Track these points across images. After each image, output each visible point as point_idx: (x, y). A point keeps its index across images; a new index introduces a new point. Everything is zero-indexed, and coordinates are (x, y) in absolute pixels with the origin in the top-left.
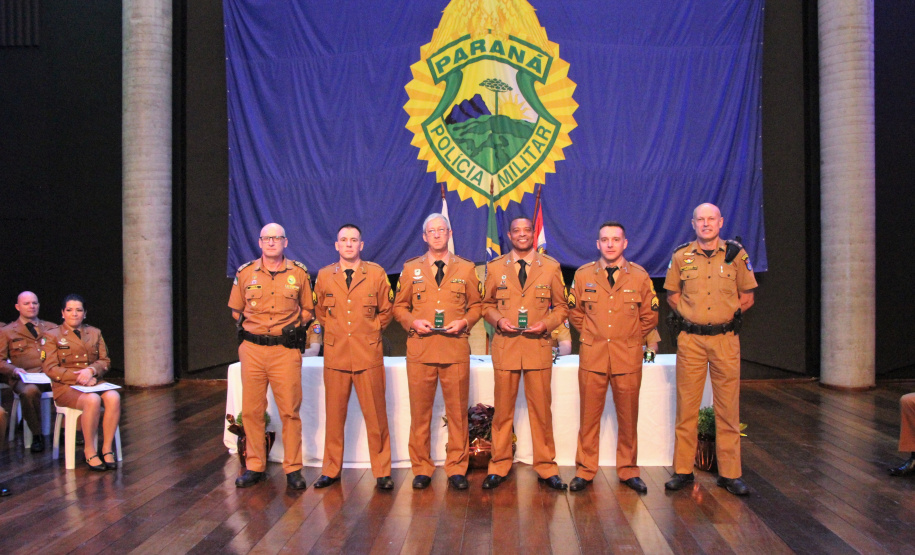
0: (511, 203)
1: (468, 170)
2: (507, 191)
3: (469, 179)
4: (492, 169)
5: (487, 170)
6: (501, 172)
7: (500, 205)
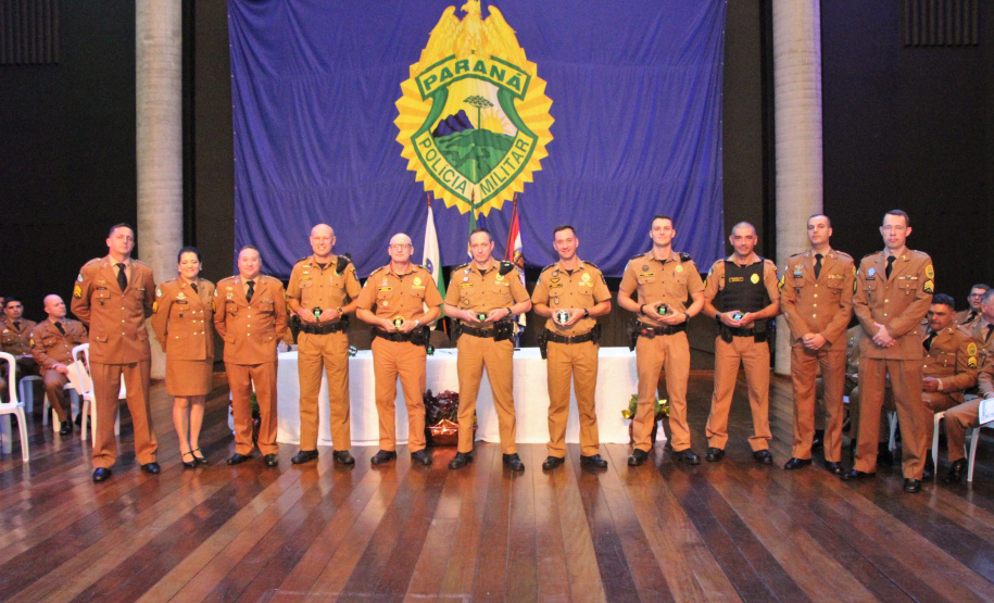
0: (493, 210)
1: (453, 179)
2: (488, 199)
3: (453, 188)
4: (474, 179)
5: (470, 180)
6: (483, 182)
7: (482, 212)
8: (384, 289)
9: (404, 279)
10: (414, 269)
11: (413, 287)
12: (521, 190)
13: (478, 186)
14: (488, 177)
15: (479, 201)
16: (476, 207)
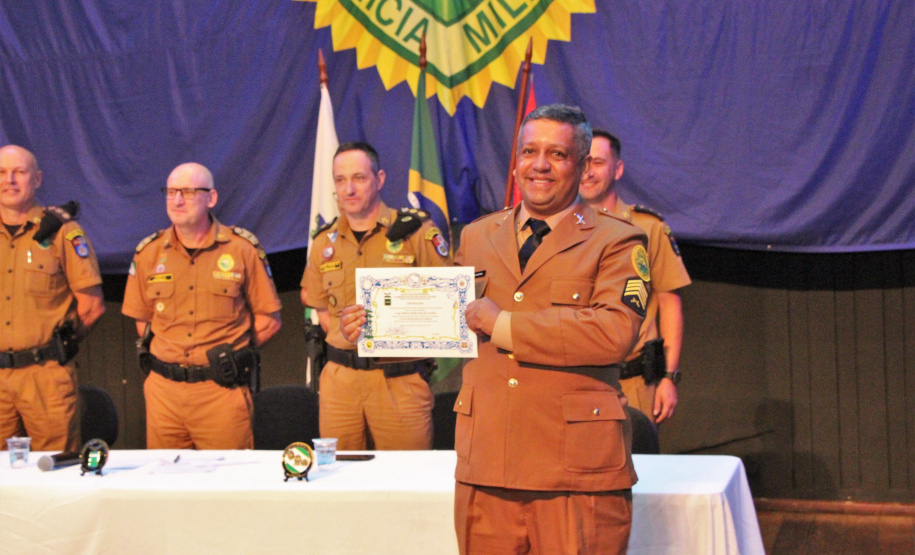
0: (495, 87)
1: (398, 17)
2: (484, 62)
3: (399, 39)
4: (446, 14)
5: (437, 17)
6: (471, 19)
7: (468, 95)
8: (160, 279)
9: (201, 259)
10: (221, 237)
11: (216, 275)
12: (564, 36)
13: (456, 30)
14: (483, 7)
15: (458, 67)
16: (452, 82)
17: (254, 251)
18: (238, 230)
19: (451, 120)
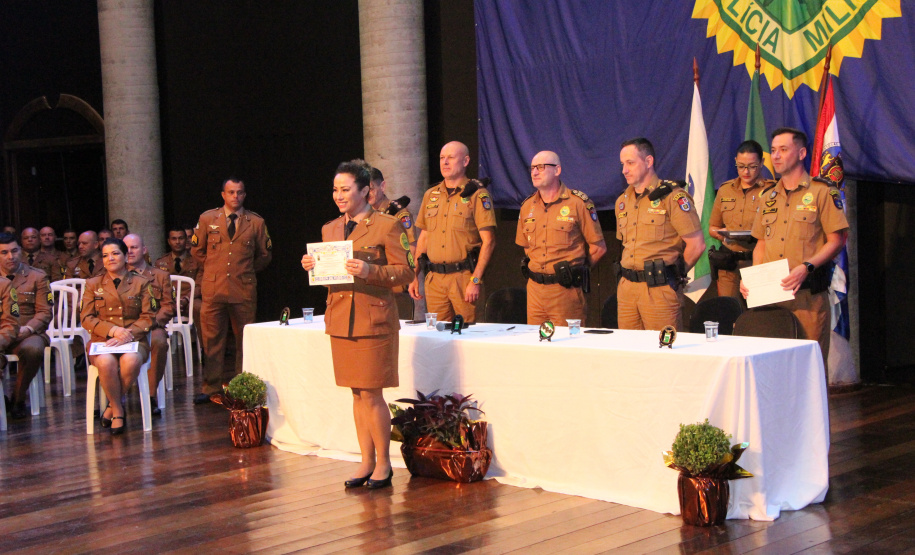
1: (760, 28)
2: (818, 58)
7: (805, 83)
8: (529, 221)
10: (564, 196)
12: (876, 36)
13: (798, 35)
14: (819, 17)
15: (797, 62)
16: (792, 75)
17: (584, 204)
18: (575, 192)
19: (790, 102)
